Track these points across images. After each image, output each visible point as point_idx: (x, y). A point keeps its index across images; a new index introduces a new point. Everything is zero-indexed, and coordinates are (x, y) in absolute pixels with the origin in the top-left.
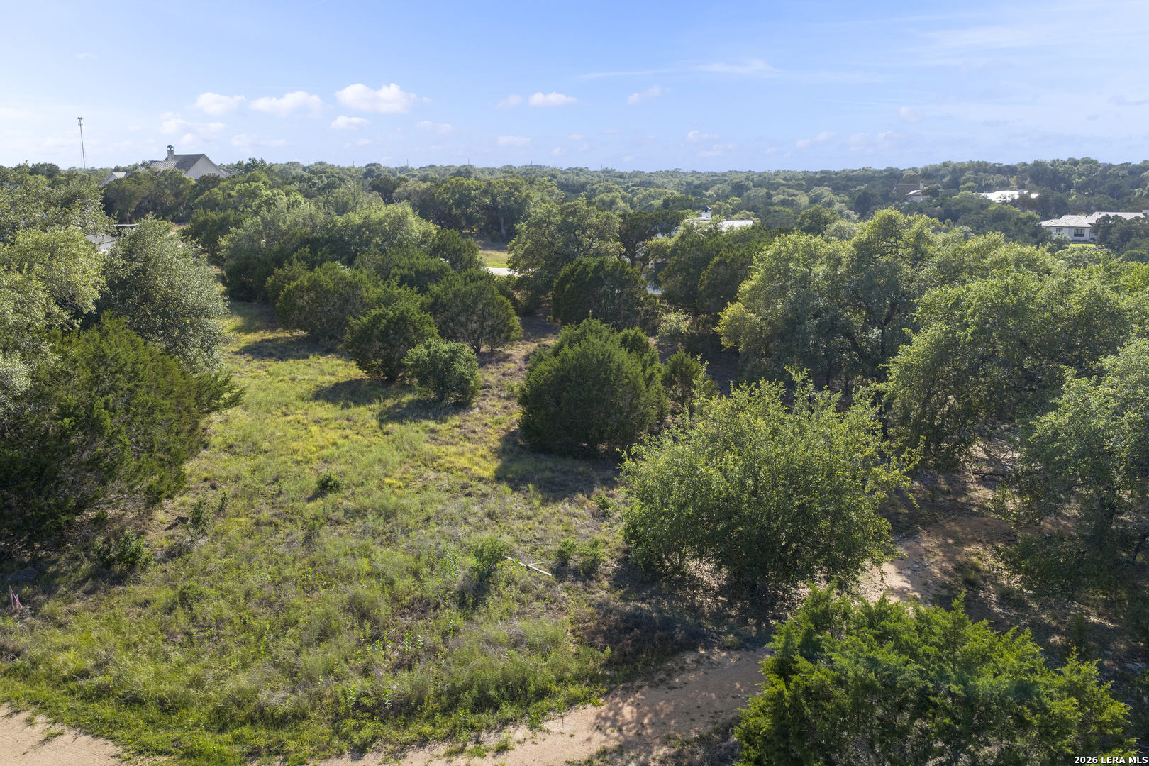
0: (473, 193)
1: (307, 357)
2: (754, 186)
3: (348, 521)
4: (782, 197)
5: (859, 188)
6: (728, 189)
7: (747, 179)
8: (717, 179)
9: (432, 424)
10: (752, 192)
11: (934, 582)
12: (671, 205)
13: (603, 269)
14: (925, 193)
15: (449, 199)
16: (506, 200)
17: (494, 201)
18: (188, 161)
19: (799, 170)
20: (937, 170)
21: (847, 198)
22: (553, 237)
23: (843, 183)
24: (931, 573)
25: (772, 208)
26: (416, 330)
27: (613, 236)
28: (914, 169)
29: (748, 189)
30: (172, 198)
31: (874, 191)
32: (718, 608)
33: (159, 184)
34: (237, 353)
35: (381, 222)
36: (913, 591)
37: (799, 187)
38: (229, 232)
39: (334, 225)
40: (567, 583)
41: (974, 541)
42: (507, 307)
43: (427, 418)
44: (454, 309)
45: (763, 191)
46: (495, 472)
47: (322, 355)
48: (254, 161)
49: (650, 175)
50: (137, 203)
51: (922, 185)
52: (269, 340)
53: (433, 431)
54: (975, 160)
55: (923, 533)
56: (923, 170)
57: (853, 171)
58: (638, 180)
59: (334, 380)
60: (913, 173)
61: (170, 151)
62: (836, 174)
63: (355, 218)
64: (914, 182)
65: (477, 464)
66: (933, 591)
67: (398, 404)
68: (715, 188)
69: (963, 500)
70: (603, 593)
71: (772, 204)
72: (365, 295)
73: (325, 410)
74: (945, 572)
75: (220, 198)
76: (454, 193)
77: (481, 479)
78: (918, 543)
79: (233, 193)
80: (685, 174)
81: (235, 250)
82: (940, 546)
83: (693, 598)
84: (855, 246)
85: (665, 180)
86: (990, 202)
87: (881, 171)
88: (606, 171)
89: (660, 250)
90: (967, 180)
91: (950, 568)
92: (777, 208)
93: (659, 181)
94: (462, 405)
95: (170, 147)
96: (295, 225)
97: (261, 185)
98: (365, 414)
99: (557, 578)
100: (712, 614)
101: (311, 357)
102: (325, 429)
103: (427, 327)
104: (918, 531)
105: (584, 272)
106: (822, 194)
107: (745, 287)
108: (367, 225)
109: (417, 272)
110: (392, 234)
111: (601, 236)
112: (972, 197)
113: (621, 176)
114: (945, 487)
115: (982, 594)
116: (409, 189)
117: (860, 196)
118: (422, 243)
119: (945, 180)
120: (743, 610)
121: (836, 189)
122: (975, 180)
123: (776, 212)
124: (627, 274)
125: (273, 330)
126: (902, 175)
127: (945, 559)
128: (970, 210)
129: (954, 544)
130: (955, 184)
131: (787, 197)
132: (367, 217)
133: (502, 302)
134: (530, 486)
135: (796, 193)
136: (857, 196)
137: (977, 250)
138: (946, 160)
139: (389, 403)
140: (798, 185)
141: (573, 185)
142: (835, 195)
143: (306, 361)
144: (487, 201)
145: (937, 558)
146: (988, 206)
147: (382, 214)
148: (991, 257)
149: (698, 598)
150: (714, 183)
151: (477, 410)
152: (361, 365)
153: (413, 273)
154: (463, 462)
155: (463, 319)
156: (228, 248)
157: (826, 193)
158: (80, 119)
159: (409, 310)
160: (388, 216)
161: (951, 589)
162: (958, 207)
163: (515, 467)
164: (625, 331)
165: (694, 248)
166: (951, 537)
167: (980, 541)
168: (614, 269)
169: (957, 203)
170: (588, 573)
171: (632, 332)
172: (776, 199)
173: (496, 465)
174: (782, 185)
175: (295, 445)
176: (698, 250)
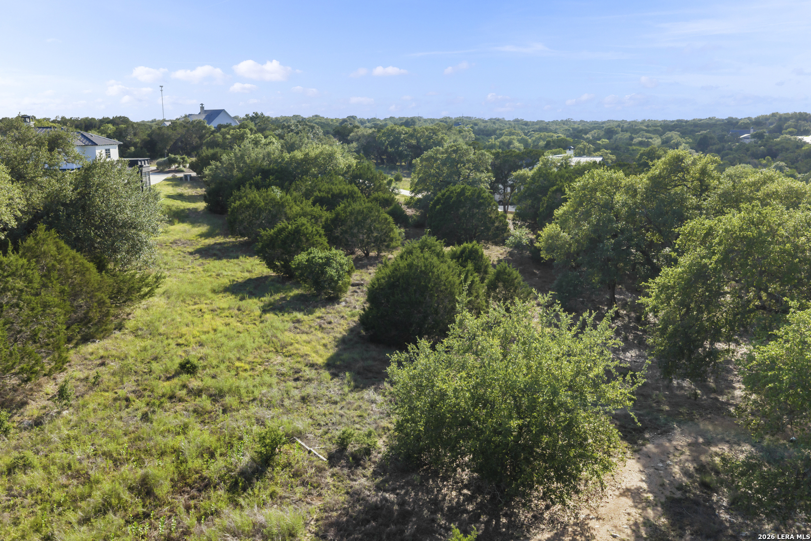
0: (403, 136)
1: (237, 258)
2: (622, 131)
3: (189, 399)
4: (640, 139)
5: (701, 132)
6: (602, 133)
7: (619, 126)
8: (596, 126)
9: (300, 315)
10: (619, 136)
11: (671, 483)
12: (552, 144)
13: (464, 194)
14: (753, 136)
15: (385, 140)
16: (426, 141)
17: (418, 142)
18: (212, 115)
19: (660, 119)
20: (766, 118)
21: (691, 140)
22: (439, 169)
23: (690, 128)
24: (671, 474)
25: (630, 148)
26: (308, 240)
27: (487, 169)
28: (749, 118)
29: (617, 133)
30: (197, 139)
31: (713, 135)
32: (458, 503)
33: (188, 130)
34: (191, 254)
35: (316, 158)
36: (648, 492)
37: (655, 132)
38: (210, 164)
39: (283, 160)
40: (336, 469)
41: (723, 441)
42: (389, 222)
43: (300, 310)
44: (349, 223)
45: (627, 135)
46: (328, 360)
47: (250, 256)
48: (256, 114)
49: (548, 123)
50: (172, 143)
51: (752, 131)
52: (220, 244)
53: (298, 321)
54: (798, 111)
55: (678, 431)
56: (755, 118)
57: (701, 120)
58: (537, 126)
59: (247, 275)
60: (748, 121)
61: (202, 108)
62: (687, 122)
63: (299, 155)
64: (746, 128)
65: (316, 352)
66: (668, 493)
67: (285, 297)
68: (593, 132)
69: (723, 399)
70: (363, 480)
71: (631, 145)
72: (288, 212)
73: (227, 301)
74: (686, 473)
75: (220, 140)
76: (389, 136)
77: (312, 365)
78: (670, 441)
79: (228, 136)
80: (574, 122)
81: (215, 176)
82: (689, 445)
83: (439, 491)
84: (649, 179)
85: (558, 127)
86: (805, 143)
87: (723, 120)
88: (517, 121)
89: (522, 179)
90: (789, 127)
91: (692, 469)
92: (634, 148)
93: (553, 128)
94: (334, 300)
95: (202, 104)
96: (257, 160)
97: (247, 130)
98: (254, 305)
99: (329, 463)
100: (450, 509)
101: (241, 257)
102: (216, 318)
103: (317, 238)
104: (673, 429)
105: (449, 197)
106: (672, 137)
107: (558, 212)
108: (307, 160)
109: (333, 195)
110: (324, 166)
111: (477, 168)
112: (790, 139)
113: (526, 124)
114: (712, 385)
115: (715, 498)
116: (359, 133)
117: (701, 139)
118: (346, 173)
119: (771, 127)
120: (481, 506)
121: (683, 134)
122: (795, 127)
123: (633, 150)
124: (483, 198)
125: (226, 236)
126: (737, 123)
127: (690, 458)
128: (787, 149)
129: (703, 444)
130: (779, 130)
131: (644, 139)
132: (307, 154)
133: (386, 219)
134: (347, 374)
135: (652, 136)
136: (699, 138)
137: (754, 184)
138: (774, 112)
139: (277, 297)
140: (655, 130)
141: (488, 131)
142: (682, 137)
143: (236, 261)
144: (414, 142)
145: (683, 457)
146: (802, 146)
147: (317, 151)
148: (765, 189)
149: (444, 491)
150: (594, 128)
151: (344, 304)
152: (271, 265)
153: (330, 196)
154: (306, 349)
155: (355, 231)
156: (210, 175)
157: (675, 136)
158: (162, 87)
159: (303, 225)
160: (321, 153)
161: (686, 492)
162: (777, 147)
163: (346, 356)
164: (465, 244)
165: (541, 179)
166: (702, 436)
167: (728, 442)
168: (472, 195)
169: (777, 144)
170: (357, 461)
171: (470, 246)
172: (636, 140)
173: (331, 353)
174: (643, 130)
175: (184, 330)
176: (545, 180)
